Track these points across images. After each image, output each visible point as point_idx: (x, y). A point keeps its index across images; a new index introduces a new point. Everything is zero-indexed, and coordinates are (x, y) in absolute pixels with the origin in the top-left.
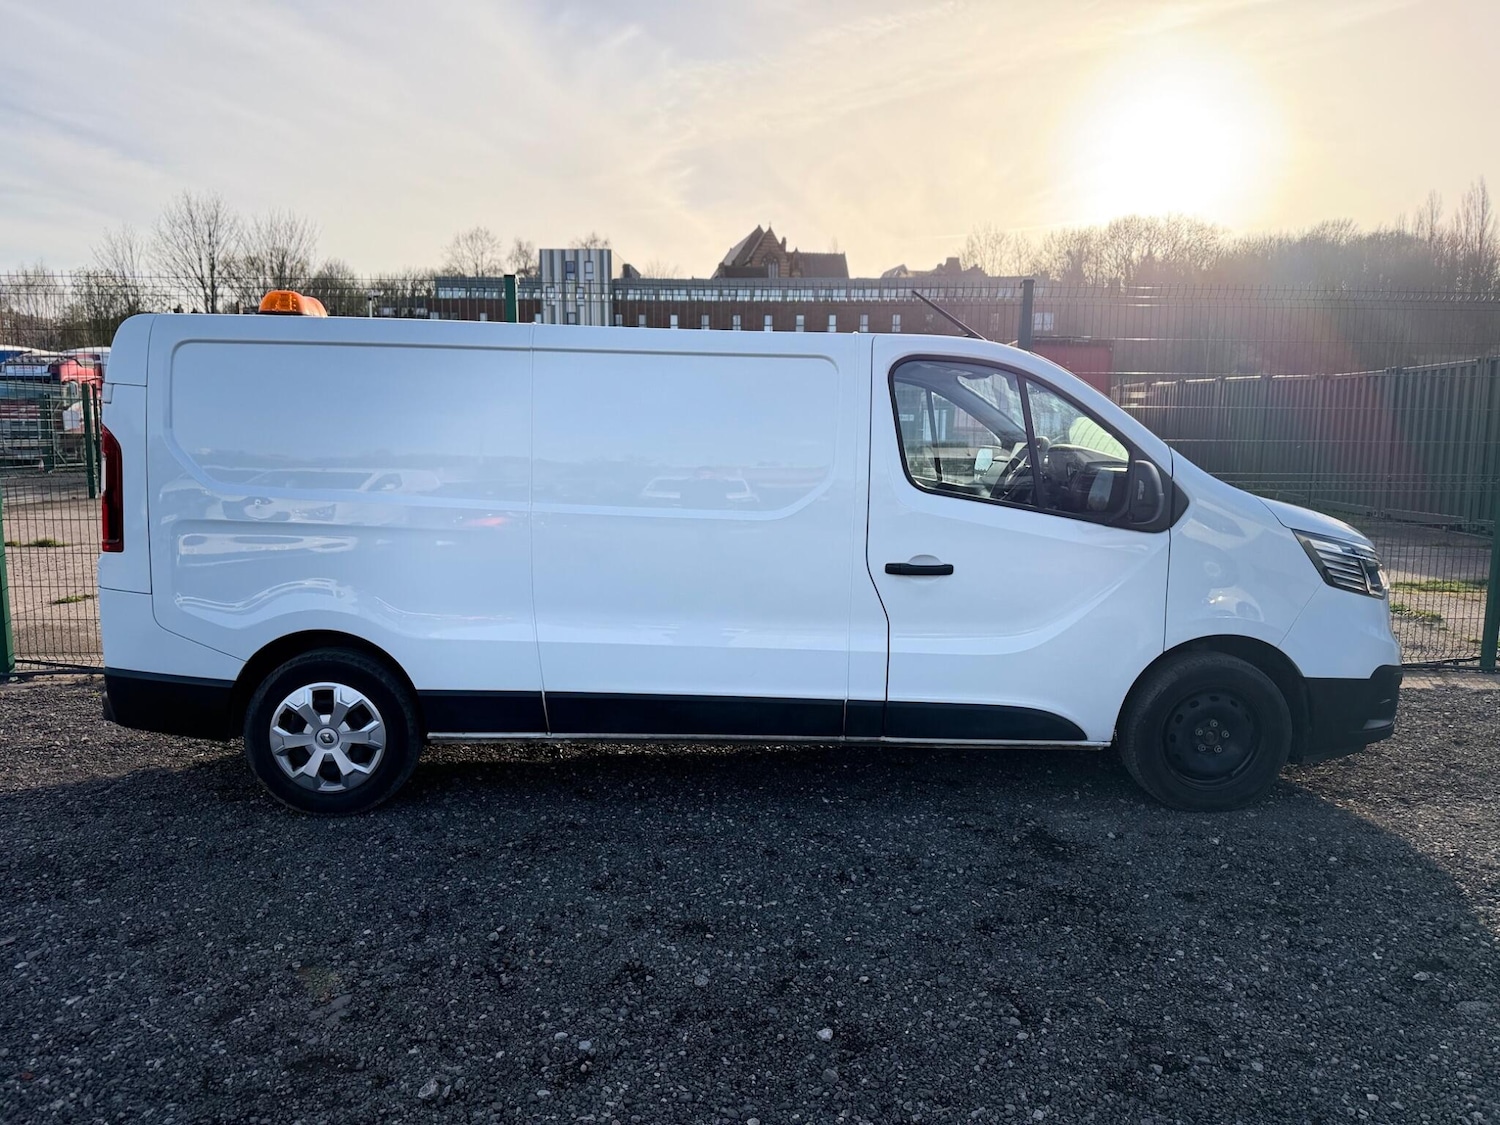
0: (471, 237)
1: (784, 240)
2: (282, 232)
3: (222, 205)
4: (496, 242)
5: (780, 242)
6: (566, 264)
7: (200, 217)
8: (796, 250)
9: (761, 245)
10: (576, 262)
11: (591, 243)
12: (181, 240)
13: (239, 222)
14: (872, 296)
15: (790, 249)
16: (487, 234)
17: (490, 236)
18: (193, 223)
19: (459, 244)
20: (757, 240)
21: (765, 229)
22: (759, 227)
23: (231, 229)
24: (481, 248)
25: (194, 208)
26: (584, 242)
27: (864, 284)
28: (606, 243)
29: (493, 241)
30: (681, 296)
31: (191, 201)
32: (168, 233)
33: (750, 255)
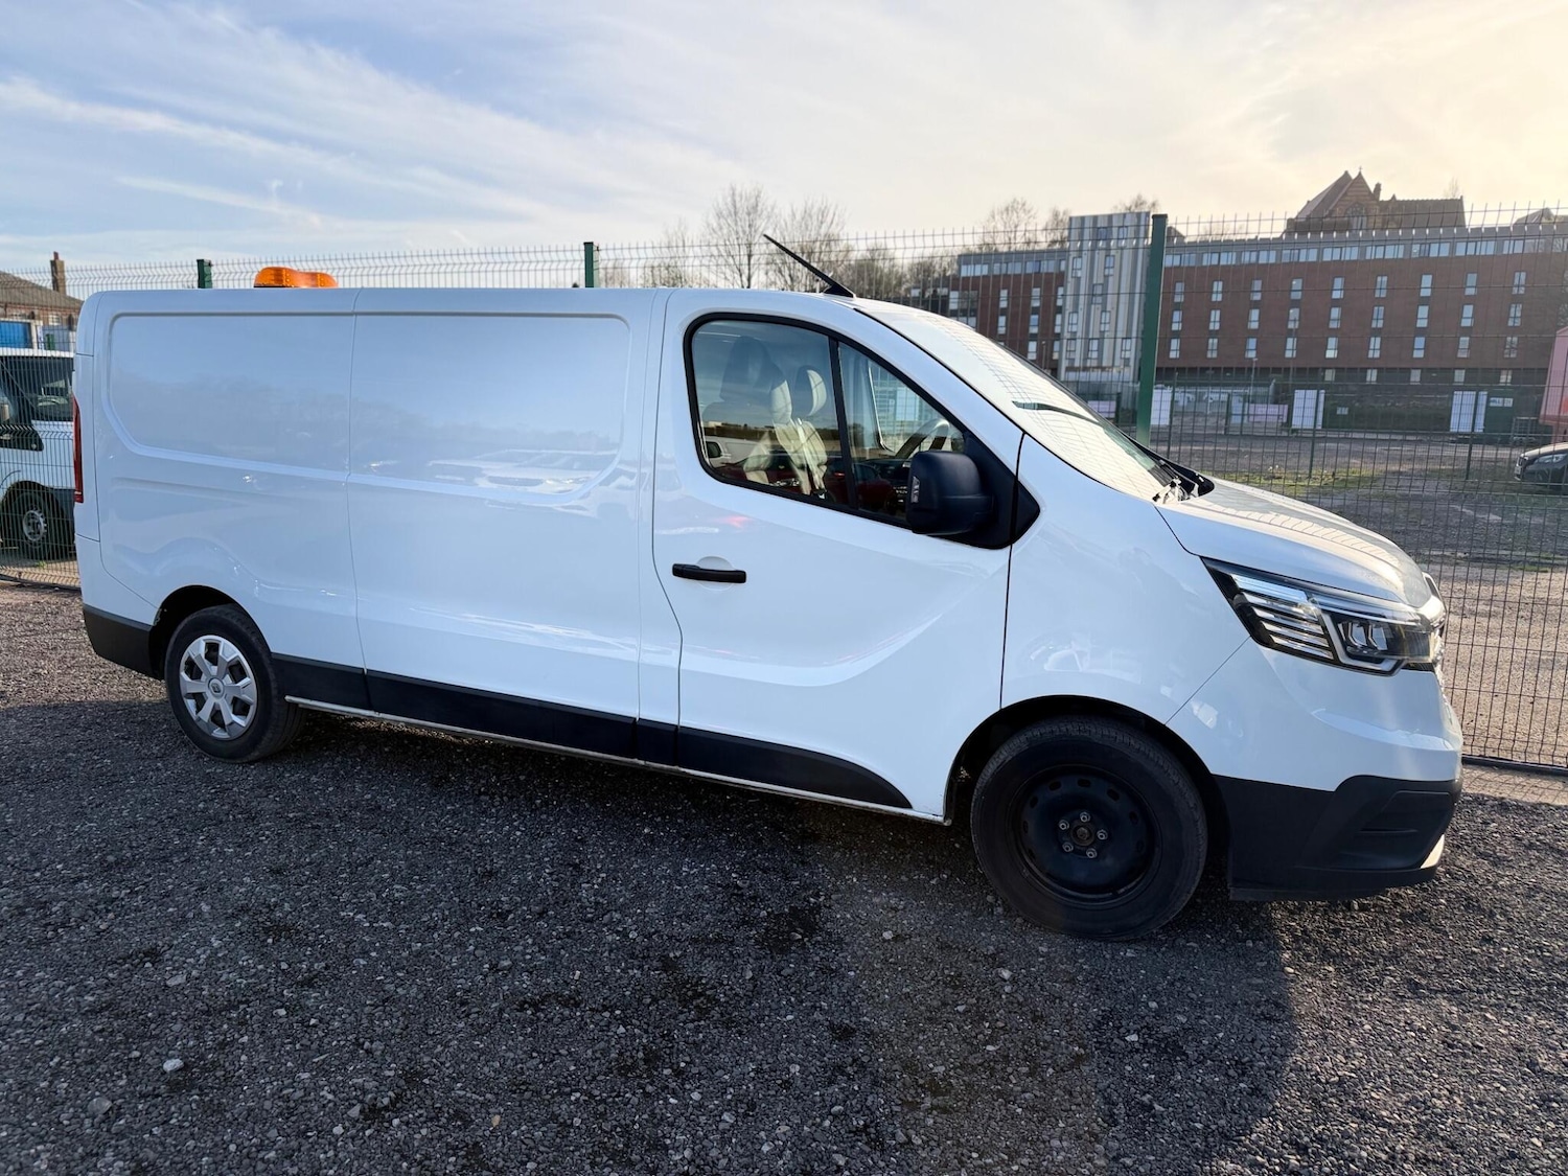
0: (1007, 209)
1: (1378, 187)
2: (815, 218)
3: (762, 195)
4: (1032, 213)
5: (1372, 188)
6: (1098, 231)
7: (742, 206)
8: (1394, 197)
9: (1345, 194)
10: (1110, 227)
11: (1136, 206)
12: (725, 231)
13: (776, 211)
14: (1488, 248)
15: (1385, 196)
16: (1024, 205)
17: (1027, 207)
18: (736, 213)
19: (994, 217)
20: (1343, 187)
21: (1354, 175)
22: (1346, 173)
23: (769, 217)
24: (1016, 220)
25: (737, 199)
26: (1128, 205)
27: (1482, 235)
28: (1154, 205)
29: (1029, 211)
30: (1227, 259)
31: (737, 192)
32: (715, 225)
33: (1331, 208)
